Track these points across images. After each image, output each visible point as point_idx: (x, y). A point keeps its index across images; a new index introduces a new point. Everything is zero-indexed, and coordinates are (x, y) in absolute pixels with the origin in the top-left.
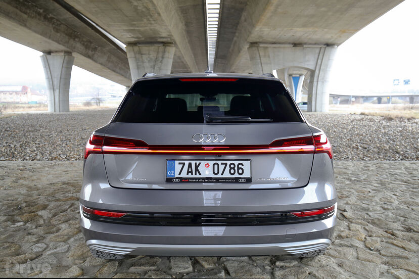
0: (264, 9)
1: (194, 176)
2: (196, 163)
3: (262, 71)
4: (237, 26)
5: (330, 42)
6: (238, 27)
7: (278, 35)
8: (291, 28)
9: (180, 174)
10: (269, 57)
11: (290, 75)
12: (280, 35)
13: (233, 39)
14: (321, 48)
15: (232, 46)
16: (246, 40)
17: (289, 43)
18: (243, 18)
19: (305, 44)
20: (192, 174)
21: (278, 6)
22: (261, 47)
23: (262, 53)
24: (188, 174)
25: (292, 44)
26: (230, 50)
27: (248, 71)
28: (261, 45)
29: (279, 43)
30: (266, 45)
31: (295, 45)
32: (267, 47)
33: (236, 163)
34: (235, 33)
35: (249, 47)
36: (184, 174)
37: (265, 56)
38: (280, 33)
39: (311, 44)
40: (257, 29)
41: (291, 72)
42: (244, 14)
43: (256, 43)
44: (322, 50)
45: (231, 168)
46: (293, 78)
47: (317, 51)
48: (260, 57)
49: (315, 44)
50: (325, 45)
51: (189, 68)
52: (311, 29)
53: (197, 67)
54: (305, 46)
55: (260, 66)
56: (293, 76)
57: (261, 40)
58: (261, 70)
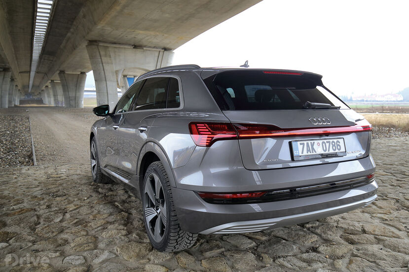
0: (110, 8)
1: (312, 154)
2: (311, 143)
3: (104, 70)
4: (73, 22)
5: (168, 46)
6: (75, 23)
7: (120, 35)
8: (133, 30)
9: (302, 153)
10: (110, 56)
11: (125, 76)
12: (122, 35)
13: (66, 35)
14: (160, 51)
15: (64, 42)
16: (84, 37)
17: (130, 45)
18: (81, 14)
19: (145, 46)
20: (310, 153)
21: (125, 7)
22: (101, 46)
23: (102, 53)
24: (308, 153)
25: (132, 46)
26: (61, 47)
27: (80, 70)
28: (101, 44)
29: (120, 44)
30: (106, 45)
31: (136, 47)
32: (107, 47)
33: (335, 141)
34: (70, 28)
35: (88, 45)
36: (305, 153)
37: (106, 56)
38: (122, 34)
39: (150, 47)
40: (99, 27)
41: (125, 73)
42: (83, 10)
43: (96, 41)
44: (161, 53)
45: (333, 146)
46: (128, 78)
47: (157, 54)
48: (101, 57)
49: (154, 47)
50: (162, 49)
51: (9, 63)
52: (152, 33)
53: (16, 62)
54: (144, 49)
55: (101, 65)
56: (128, 77)
57: (101, 39)
58: (102, 69)
